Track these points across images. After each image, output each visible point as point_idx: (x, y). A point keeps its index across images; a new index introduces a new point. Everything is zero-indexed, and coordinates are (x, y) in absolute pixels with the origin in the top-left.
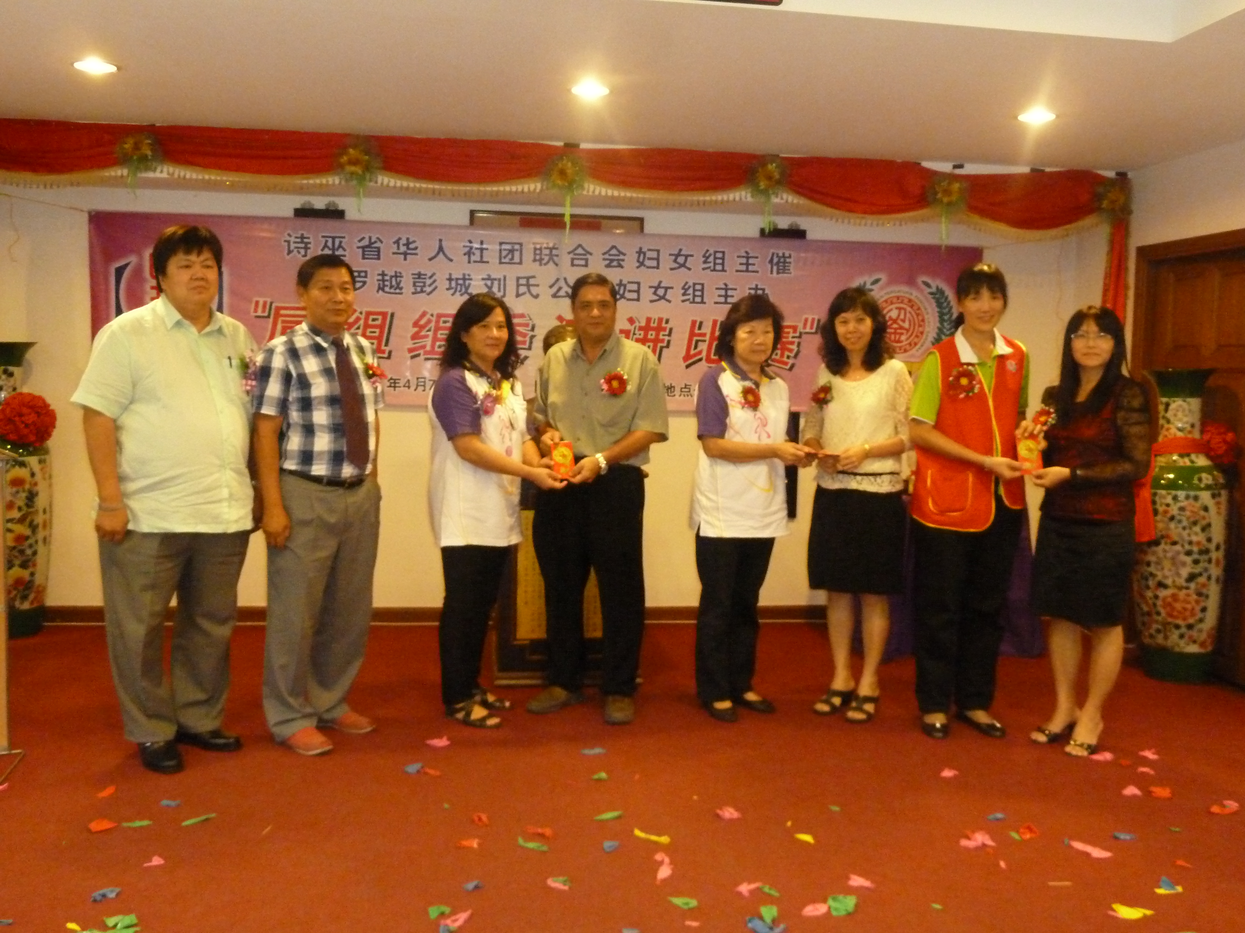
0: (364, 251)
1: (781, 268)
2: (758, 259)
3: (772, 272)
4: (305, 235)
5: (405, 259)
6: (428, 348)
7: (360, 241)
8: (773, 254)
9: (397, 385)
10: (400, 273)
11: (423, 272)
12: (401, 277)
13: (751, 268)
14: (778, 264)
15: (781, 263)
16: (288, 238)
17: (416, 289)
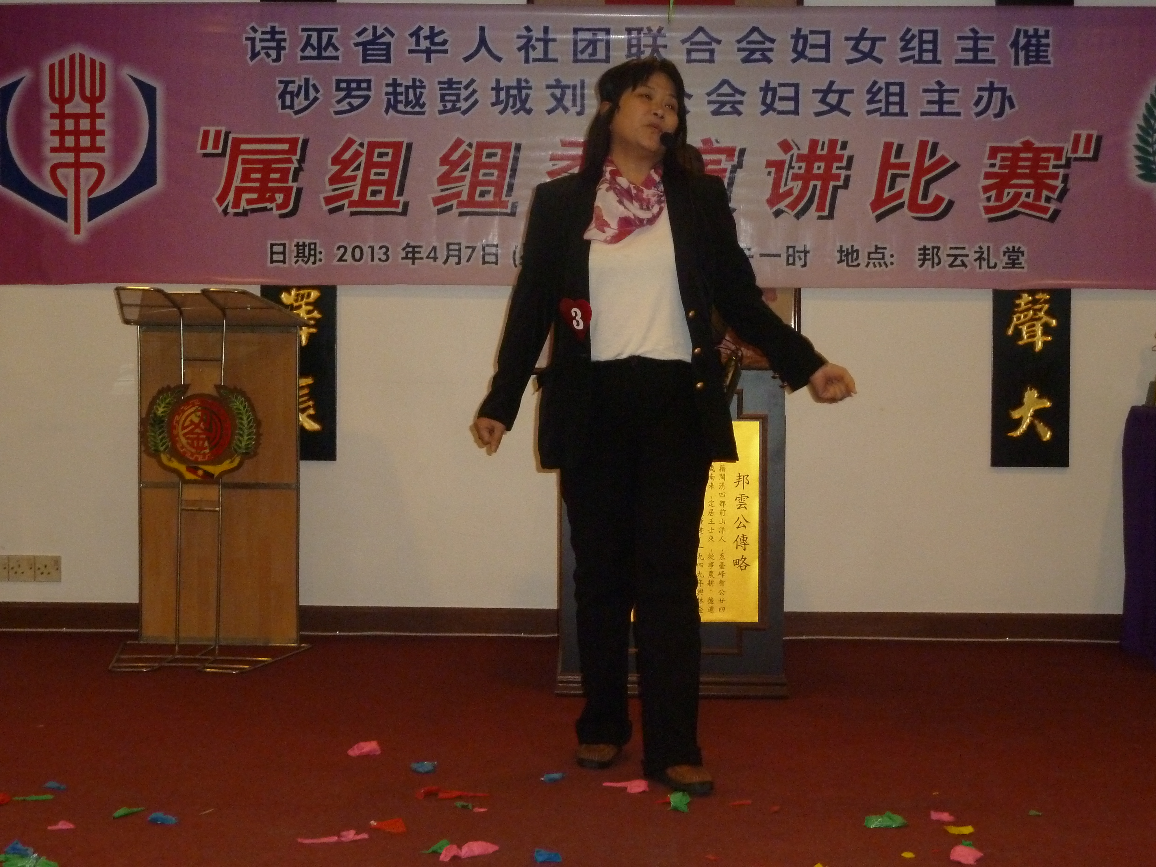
0: (365, 50)
1: (1031, 54)
2: (995, 42)
3: (1017, 62)
4: (277, 29)
5: (428, 60)
6: (464, 197)
7: (359, 34)
8: (1018, 32)
9: (417, 255)
10: (421, 81)
11: (454, 80)
12: (424, 87)
13: (981, 56)
14: (1026, 47)
15: (1033, 45)
16: (252, 35)
17: (445, 106)
